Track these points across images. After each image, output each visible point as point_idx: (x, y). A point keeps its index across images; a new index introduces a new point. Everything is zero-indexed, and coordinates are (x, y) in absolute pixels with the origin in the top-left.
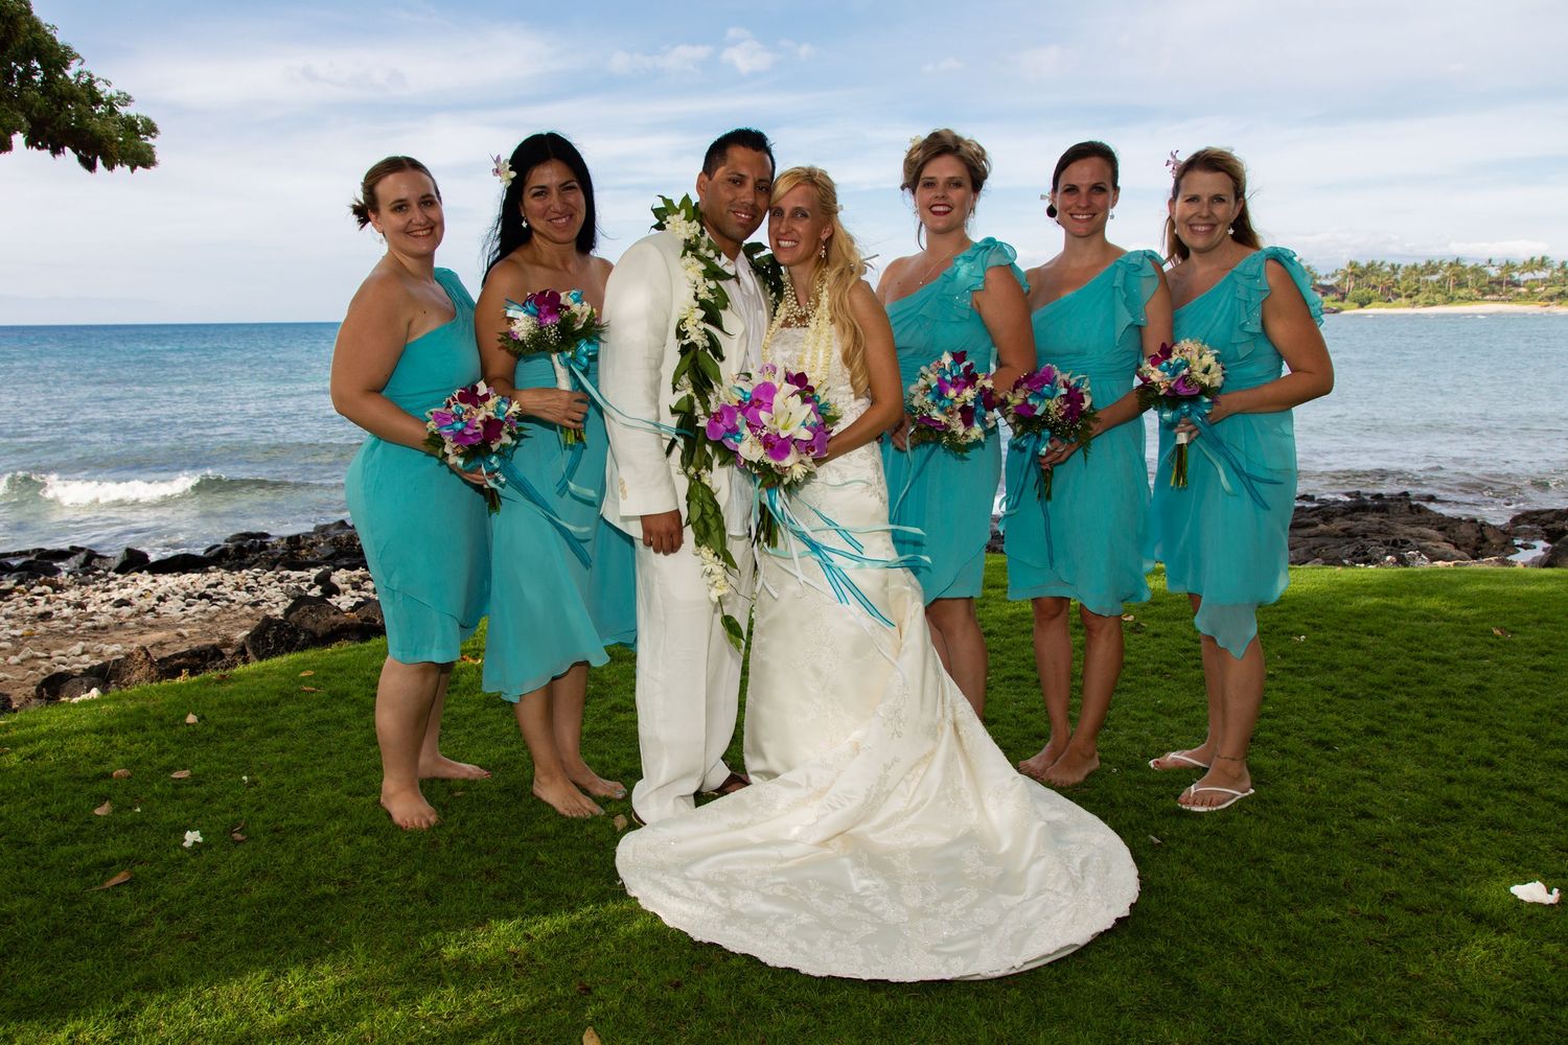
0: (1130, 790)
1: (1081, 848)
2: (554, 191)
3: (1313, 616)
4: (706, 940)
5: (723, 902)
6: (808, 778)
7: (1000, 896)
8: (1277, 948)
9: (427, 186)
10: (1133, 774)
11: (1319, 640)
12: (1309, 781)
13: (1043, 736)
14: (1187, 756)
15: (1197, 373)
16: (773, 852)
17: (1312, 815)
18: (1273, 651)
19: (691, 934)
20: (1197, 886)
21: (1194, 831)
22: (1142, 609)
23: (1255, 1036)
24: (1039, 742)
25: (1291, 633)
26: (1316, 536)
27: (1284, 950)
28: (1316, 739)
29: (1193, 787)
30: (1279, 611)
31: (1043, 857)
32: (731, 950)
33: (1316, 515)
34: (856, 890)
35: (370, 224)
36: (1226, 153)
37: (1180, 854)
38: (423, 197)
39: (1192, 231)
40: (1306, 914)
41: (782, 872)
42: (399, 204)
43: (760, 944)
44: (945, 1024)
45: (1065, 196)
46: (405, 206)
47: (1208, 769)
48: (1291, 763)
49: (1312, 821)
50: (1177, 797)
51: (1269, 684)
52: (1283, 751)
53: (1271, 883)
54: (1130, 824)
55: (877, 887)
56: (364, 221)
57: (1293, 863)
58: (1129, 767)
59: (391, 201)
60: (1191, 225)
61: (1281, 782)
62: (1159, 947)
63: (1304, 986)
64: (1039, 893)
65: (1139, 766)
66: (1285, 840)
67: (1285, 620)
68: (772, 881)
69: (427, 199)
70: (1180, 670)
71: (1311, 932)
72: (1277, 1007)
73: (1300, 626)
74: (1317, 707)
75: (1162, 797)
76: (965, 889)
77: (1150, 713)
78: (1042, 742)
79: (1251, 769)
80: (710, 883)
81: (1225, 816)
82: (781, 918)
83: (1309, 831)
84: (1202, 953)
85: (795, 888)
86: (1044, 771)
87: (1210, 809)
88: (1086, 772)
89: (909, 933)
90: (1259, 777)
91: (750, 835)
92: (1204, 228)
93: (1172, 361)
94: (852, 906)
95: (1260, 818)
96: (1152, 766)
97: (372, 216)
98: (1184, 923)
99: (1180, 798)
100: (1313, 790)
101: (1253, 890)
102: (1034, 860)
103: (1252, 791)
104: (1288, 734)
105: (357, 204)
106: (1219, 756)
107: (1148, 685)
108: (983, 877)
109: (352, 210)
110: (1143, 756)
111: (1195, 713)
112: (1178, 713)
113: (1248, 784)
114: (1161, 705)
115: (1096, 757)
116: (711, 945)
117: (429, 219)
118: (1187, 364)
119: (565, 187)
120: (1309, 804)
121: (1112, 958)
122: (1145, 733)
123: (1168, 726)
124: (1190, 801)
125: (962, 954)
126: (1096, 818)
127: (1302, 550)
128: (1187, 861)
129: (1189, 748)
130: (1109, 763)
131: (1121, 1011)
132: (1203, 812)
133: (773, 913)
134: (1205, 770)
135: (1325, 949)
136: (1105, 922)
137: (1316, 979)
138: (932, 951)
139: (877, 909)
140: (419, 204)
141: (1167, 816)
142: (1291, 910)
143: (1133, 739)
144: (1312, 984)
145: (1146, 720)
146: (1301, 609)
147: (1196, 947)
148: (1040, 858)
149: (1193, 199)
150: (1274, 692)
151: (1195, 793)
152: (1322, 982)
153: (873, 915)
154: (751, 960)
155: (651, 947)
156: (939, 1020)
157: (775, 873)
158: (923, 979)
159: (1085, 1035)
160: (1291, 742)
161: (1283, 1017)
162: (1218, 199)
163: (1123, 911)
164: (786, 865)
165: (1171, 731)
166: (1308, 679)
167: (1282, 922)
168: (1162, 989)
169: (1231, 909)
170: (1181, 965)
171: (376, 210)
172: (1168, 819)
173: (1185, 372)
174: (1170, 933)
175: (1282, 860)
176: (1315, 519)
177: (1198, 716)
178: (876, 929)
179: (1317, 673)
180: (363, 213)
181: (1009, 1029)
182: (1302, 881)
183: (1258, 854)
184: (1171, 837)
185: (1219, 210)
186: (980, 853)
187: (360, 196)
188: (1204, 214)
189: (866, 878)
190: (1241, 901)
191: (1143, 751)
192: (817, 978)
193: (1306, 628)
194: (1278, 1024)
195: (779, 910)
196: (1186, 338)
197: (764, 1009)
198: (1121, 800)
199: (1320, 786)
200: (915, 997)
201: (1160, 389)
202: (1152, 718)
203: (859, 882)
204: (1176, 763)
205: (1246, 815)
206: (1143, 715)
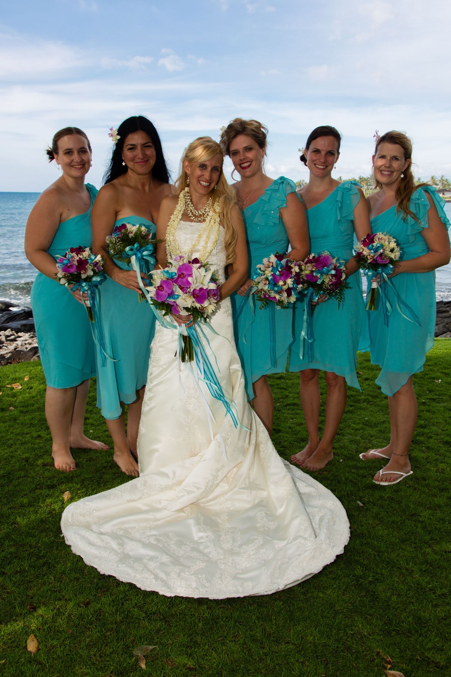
0: (348, 472)
1: (320, 511)
2: (139, 147)
3: (445, 368)
4: (107, 573)
5: (120, 549)
6: (174, 473)
7: (275, 541)
8: (421, 570)
9: (83, 142)
10: (350, 463)
11: (448, 383)
12: (442, 466)
13: (304, 440)
14: (379, 452)
15: (388, 252)
16: (150, 516)
17: (442, 486)
18: (425, 389)
19: (99, 570)
20: (381, 532)
21: (381, 497)
22: (360, 364)
23: (408, 627)
24: (303, 444)
25: (434, 378)
26: (448, 317)
27: (425, 571)
28: (445, 440)
29: (381, 471)
30: (429, 365)
31: (299, 516)
32: (121, 580)
33: (448, 307)
34: (196, 538)
35: (54, 160)
36: (402, 135)
37: (373, 513)
38: (81, 148)
39: (381, 173)
40: (437, 548)
41: (157, 527)
42: (68, 151)
43: (138, 576)
44: (239, 626)
45: (313, 154)
46: (71, 152)
47: (389, 459)
48: (432, 455)
49: (442, 490)
50: (373, 476)
51: (422, 408)
52: (428, 448)
53: (419, 530)
54: (347, 494)
55: (207, 537)
56: (52, 158)
57: (431, 517)
58: (349, 458)
59: (65, 149)
60: (381, 171)
61: (427, 467)
62: (359, 572)
63: (434, 593)
64: (295, 538)
65: (354, 457)
66: (428, 503)
67: (431, 370)
68: (149, 534)
69: (83, 149)
70: (378, 400)
71: (439, 559)
72: (420, 608)
73: (439, 374)
74: (446, 421)
75: (365, 476)
76: (256, 537)
77: (361, 426)
78: (304, 444)
79: (411, 459)
80: (114, 536)
81: (396, 488)
82: (151, 559)
83: (440, 496)
84: (382, 574)
85: (161, 538)
86: (304, 461)
87: (390, 483)
88: (326, 462)
89: (223, 567)
90: (415, 463)
91: (139, 505)
92: (387, 173)
93: (375, 244)
94: (193, 549)
95: (415, 489)
96: (361, 457)
97: (55, 156)
98: (373, 556)
99: (374, 477)
100: (443, 471)
101: (410, 534)
102: (292, 519)
103: (412, 472)
104: (431, 437)
105: (50, 149)
106: (394, 454)
107: (361, 409)
108: (267, 529)
109: (47, 152)
110: (356, 452)
111: (385, 425)
112: (376, 425)
113: (410, 468)
114: (367, 421)
115: (332, 453)
116: (110, 577)
117: (83, 160)
118: (382, 246)
119: (145, 146)
120: (440, 480)
121: (333, 579)
122: (358, 438)
123: (370, 433)
124: (380, 479)
125: (252, 579)
126: (329, 491)
127: (441, 325)
128: (376, 516)
129: (381, 447)
130: (339, 456)
131: (336, 613)
132: (386, 486)
133: (148, 556)
134: (388, 460)
135: (446, 569)
136: (330, 558)
137: (441, 588)
138: (235, 578)
139: (207, 551)
140: (78, 152)
141: (367, 488)
142: (430, 546)
143: (351, 441)
144: (439, 592)
145: (358, 430)
146: (440, 364)
147: (379, 571)
148: (297, 517)
149: (383, 157)
150: (425, 412)
151: (382, 475)
152: (445, 591)
153: (204, 554)
154: (132, 586)
155: (75, 578)
156: (236, 622)
157: (151, 529)
158: (229, 597)
159: (315, 629)
160: (432, 443)
161: (423, 614)
162: (395, 158)
163: (340, 550)
164: (158, 523)
165: (372, 436)
166: (442, 404)
167: (424, 554)
168: (359, 599)
169: (398, 546)
170: (370, 582)
171: (57, 153)
172: (367, 491)
173: (381, 251)
174: (366, 562)
175: (426, 514)
176: (448, 309)
177: (386, 427)
178: (204, 564)
179: (447, 401)
180: (52, 154)
181: (274, 627)
182: (436, 528)
183: (414, 512)
184: (369, 502)
185: (396, 165)
186: (266, 513)
187: (51, 146)
188: (387, 166)
189: (201, 532)
190: (403, 541)
191: (357, 449)
192: (169, 597)
193: (442, 375)
194: (420, 619)
195: (151, 553)
196: (380, 232)
197: (136, 618)
198: (343, 479)
199: (446, 468)
200: (223, 607)
201: (368, 259)
202: (362, 429)
203: (197, 534)
204: (373, 456)
205: (408, 487)
206: (356, 427)
